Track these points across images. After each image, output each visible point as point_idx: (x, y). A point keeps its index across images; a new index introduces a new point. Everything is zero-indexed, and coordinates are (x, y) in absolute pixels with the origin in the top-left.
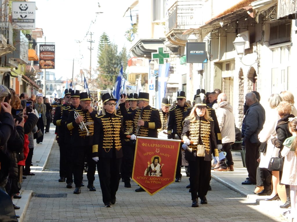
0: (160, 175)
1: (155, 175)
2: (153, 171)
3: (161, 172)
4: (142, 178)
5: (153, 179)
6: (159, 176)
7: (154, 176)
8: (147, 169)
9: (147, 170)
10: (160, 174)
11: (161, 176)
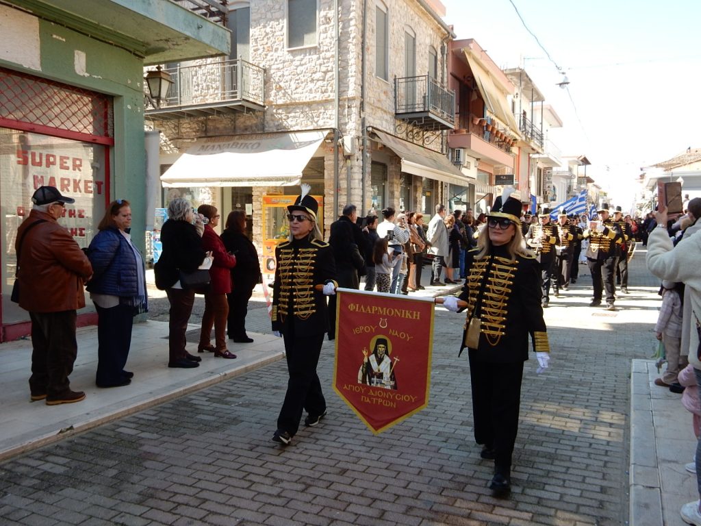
0: (391, 386)
1: (381, 383)
2: (376, 373)
3: (393, 377)
4: (354, 388)
5: (377, 393)
6: (389, 387)
7: (379, 386)
8: (361, 368)
9: (362, 370)
10: (392, 383)
11: (395, 387)
